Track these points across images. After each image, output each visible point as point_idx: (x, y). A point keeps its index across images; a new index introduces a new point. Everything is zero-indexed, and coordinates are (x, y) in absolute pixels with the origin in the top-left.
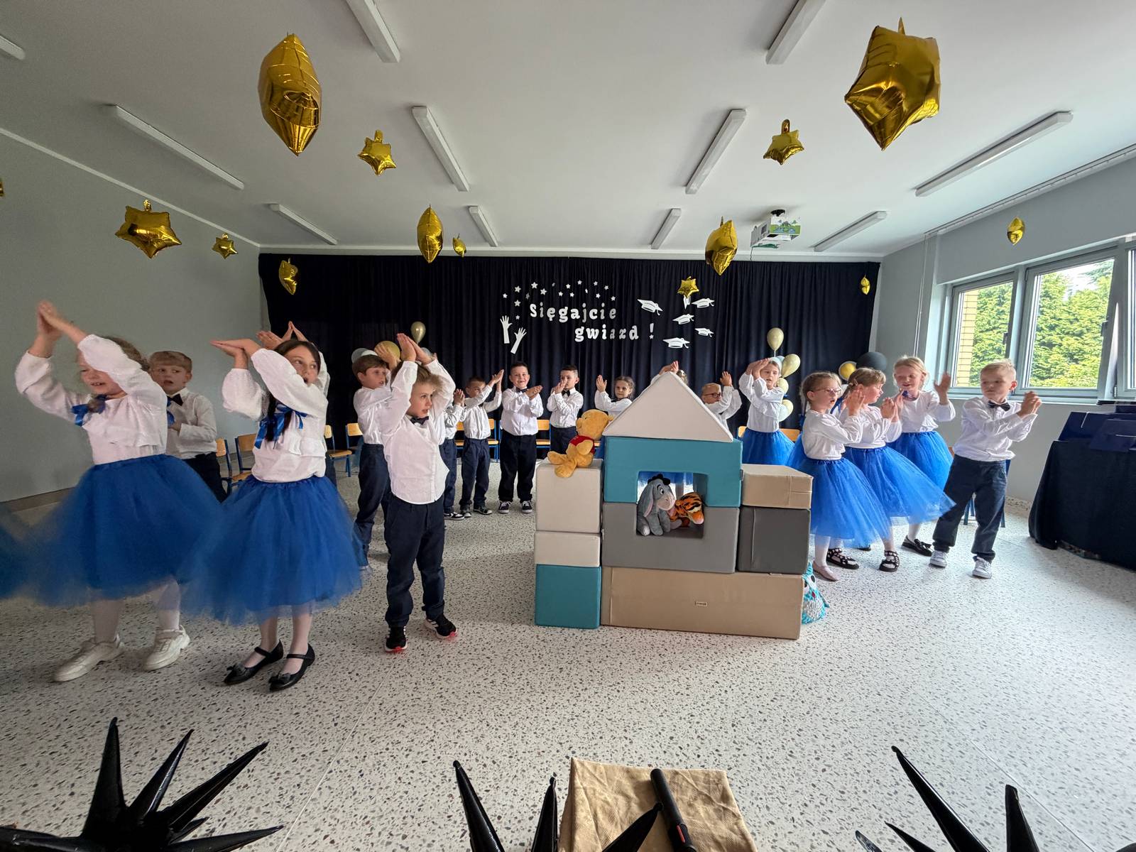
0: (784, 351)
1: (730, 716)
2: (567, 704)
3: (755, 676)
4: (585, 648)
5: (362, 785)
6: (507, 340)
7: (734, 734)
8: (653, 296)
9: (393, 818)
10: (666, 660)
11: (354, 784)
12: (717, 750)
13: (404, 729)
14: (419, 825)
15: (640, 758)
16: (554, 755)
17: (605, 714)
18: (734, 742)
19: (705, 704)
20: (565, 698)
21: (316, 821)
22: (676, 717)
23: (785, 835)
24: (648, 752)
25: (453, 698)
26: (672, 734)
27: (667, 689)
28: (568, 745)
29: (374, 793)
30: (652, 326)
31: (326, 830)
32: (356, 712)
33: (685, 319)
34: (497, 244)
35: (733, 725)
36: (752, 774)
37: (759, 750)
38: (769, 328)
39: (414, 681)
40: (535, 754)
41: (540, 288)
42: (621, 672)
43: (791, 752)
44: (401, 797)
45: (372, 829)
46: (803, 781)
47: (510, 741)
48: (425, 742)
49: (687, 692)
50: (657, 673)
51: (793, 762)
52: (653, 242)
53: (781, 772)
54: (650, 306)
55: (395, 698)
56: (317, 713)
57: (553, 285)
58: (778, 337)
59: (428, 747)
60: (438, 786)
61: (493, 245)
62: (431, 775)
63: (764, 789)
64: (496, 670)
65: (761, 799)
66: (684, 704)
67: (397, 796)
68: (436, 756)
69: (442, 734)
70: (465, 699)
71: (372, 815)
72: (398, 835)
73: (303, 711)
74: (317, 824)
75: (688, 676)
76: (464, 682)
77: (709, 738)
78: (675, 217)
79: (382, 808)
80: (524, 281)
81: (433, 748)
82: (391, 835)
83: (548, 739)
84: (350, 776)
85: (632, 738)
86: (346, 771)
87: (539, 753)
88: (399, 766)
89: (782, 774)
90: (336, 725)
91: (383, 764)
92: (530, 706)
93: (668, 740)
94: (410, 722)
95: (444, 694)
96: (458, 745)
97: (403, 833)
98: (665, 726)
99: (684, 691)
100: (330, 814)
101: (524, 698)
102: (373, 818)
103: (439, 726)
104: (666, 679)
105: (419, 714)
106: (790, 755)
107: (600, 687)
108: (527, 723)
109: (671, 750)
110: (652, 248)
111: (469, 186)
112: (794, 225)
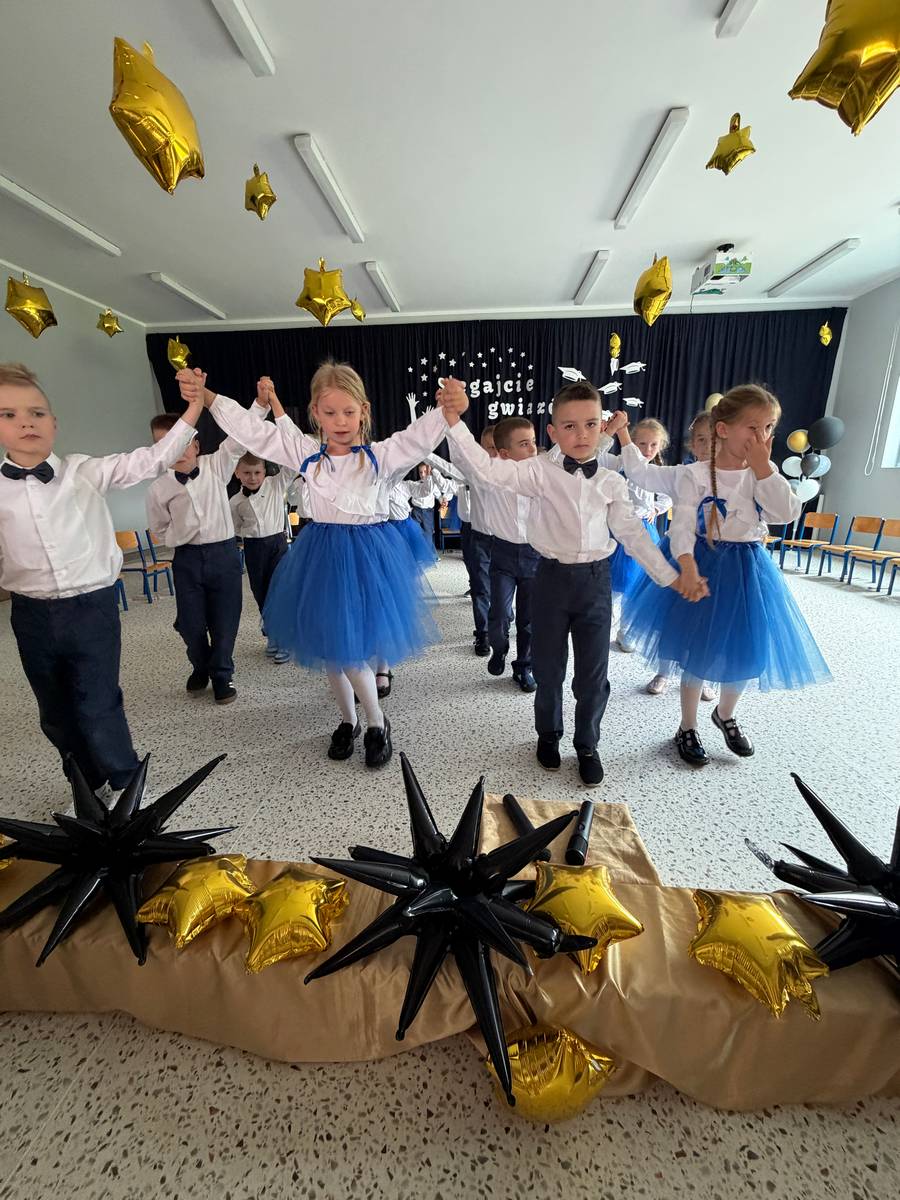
5: (291, 817)
8: (575, 363)
9: (320, 842)
11: (284, 817)
20: (476, 755)
21: (253, 842)
32: (282, 764)
33: (612, 387)
34: (398, 308)
36: (656, 815)
37: (664, 796)
41: (448, 359)
43: (697, 798)
48: (346, 787)
52: (576, 296)
54: (572, 374)
57: (463, 354)
59: (349, 790)
61: (394, 310)
62: (353, 811)
68: (357, 797)
71: (302, 839)
74: (254, 845)
78: (601, 262)
84: (280, 811)
86: (276, 807)
88: (323, 804)
89: (685, 816)
90: (264, 773)
91: (309, 802)
106: (695, 801)
110: (576, 304)
111: (364, 235)
112: (744, 262)
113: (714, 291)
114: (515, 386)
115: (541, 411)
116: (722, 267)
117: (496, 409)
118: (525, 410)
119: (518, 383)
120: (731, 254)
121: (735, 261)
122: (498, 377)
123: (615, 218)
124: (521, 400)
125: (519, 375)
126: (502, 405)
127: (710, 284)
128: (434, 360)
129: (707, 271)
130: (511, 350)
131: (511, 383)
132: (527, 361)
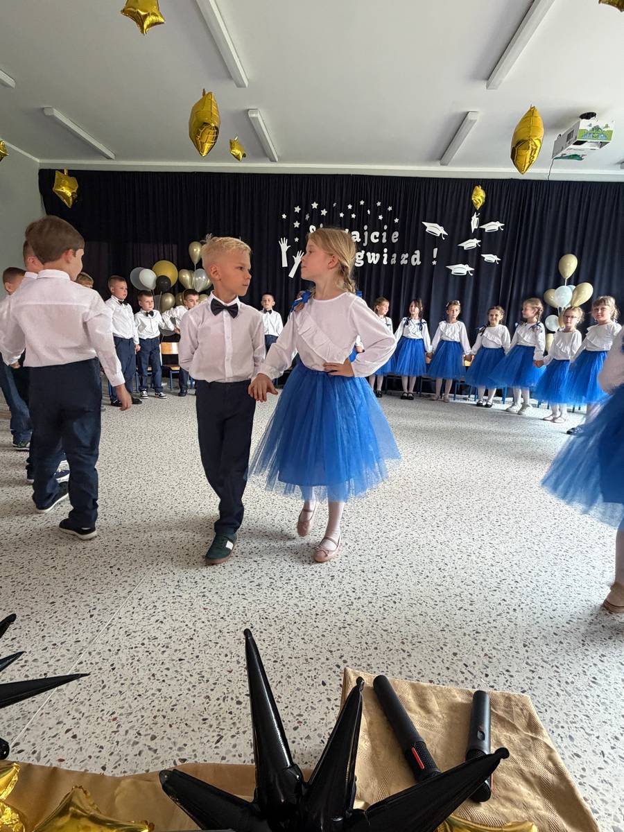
0: (576, 280)
1: (520, 636)
2: (338, 611)
3: (546, 596)
4: (359, 558)
5: (112, 679)
6: (285, 264)
7: (526, 655)
8: (438, 220)
9: (142, 716)
10: (446, 574)
11: (104, 678)
12: (508, 671)
13: (162, 625)
14: (171, 726)
15: (419, 673)
16: (323, 663)
17: (380, 625)
18: (527, 663)
19: (492, 621)
20: (336, 606)
21: (59, 713)
22: (459, 633)
23: (595, 771)
24: (428, 667)
25: (216, 599)
26: (456, 650)
27: (448, 604)
28: (337, 654)
29: (124, 689)
30: (436, 250)
31: (69, 723)
32: (113, 606)
33: (472, 243)
34: (277, 160)
35: (525, 646)
36: (550, 699)
37: (556, 674)
38: (562, 254)
39: (176, 580)
40: (302, 660)
41: (320, 208)
42: (397, 583)
43: (594, 678)
44: (153, 695)
45: (119, 726)
46: (611, 711)
47: (274, 645)
48: (184, 640)
49: (471, 608)
50: (437, 587)
51: (597, 690)
53: (584, 699)
54: (435, 229)
55: (155, 594)
56: (74, 603)
57: (334, 205)
58: (571, 264)
59: (187, 644)
60: (194, 686)
61: (273, 160)
62: (188, 674)
63: (565, 717)
64: (263, 574)
65: (562, 727)
66: (468, 620)
67: (148, 694)
68: (195, 655)
69: (202, 633)
70: (229, 600)
71: (122, 711)
72: (146, 735)
73: (59, 601)
74: (60, 716)
75: (472, 592)
76: (228, 582)
77: (499, 656)
78: (471, 121)
79: (132, 704)
80: (304, 200)
81: (192, 646)
82: (139, 734)
83: (315, 646)
84: (100, 669)
85: (410, 651)
86: (97, 663)
87: (307, 660)
88: (153, 662)
89: (585, 703)
90: (91, 616)
91: (136, 658)
92: (298, 611)
93: (451, 656)
94: (169, 619)
95: (207, 594)
96: (219, 645)
97: (152, 733)
98: (447, 641)
99: (467, 606)
100: (75, 706)
101: (291, 602)
102: (121, 715)
103: (199, 624)
104: (446, 593)
105: (180, 612)
106: (593, 682)
107: (375, 597)
108: (294, 628)
109: (454, 666)
110: (441, 165)
111: (248, 80)
112: (606, 130)
113: (575, 157)
114: (381, 237)
115: (404, 262)
116: (586, 133)
117: (362, 257)
118: (389, 259)
119: (384, 234)
120: (593, 121)
121: (597, 128)
122: (366, 228)
123: (488, 79)
124: (386, 250)
125: (386, 227)
126: (368, 254)
127: (572, 149)
128: (306, 208)
129: (569, 136)
130: (379, 204)
131: (377, 234)
132: (393, 214)
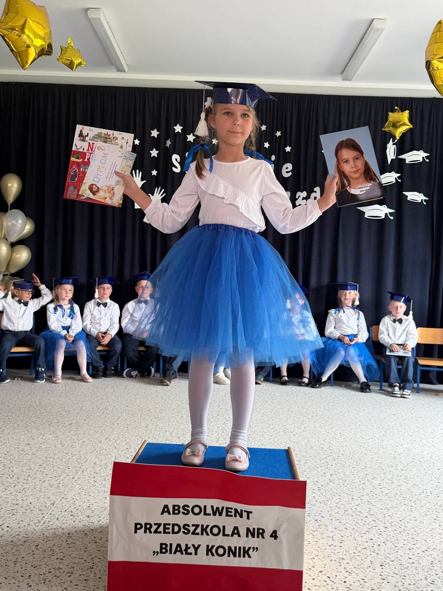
33: (390, 178)
34: (126, 69)
41: (185, 132)
52: (344, 70)
61: (120, 69)
78: (378, 29)
110: (344, 80)
115: (301, 202)
125: (273, 158)
128: (167, 132)
130: (263, 128)
132: (283, 141)
